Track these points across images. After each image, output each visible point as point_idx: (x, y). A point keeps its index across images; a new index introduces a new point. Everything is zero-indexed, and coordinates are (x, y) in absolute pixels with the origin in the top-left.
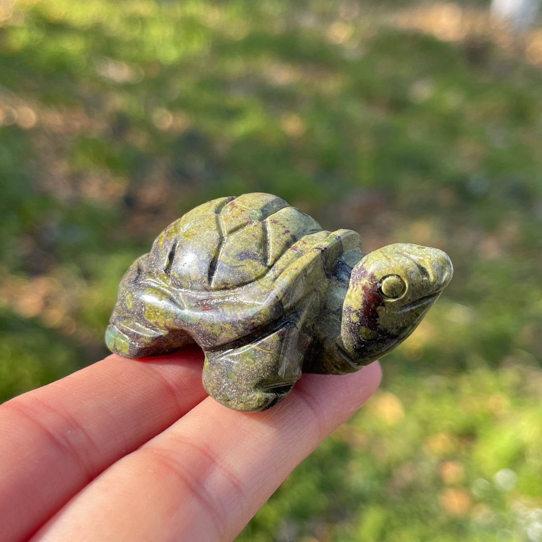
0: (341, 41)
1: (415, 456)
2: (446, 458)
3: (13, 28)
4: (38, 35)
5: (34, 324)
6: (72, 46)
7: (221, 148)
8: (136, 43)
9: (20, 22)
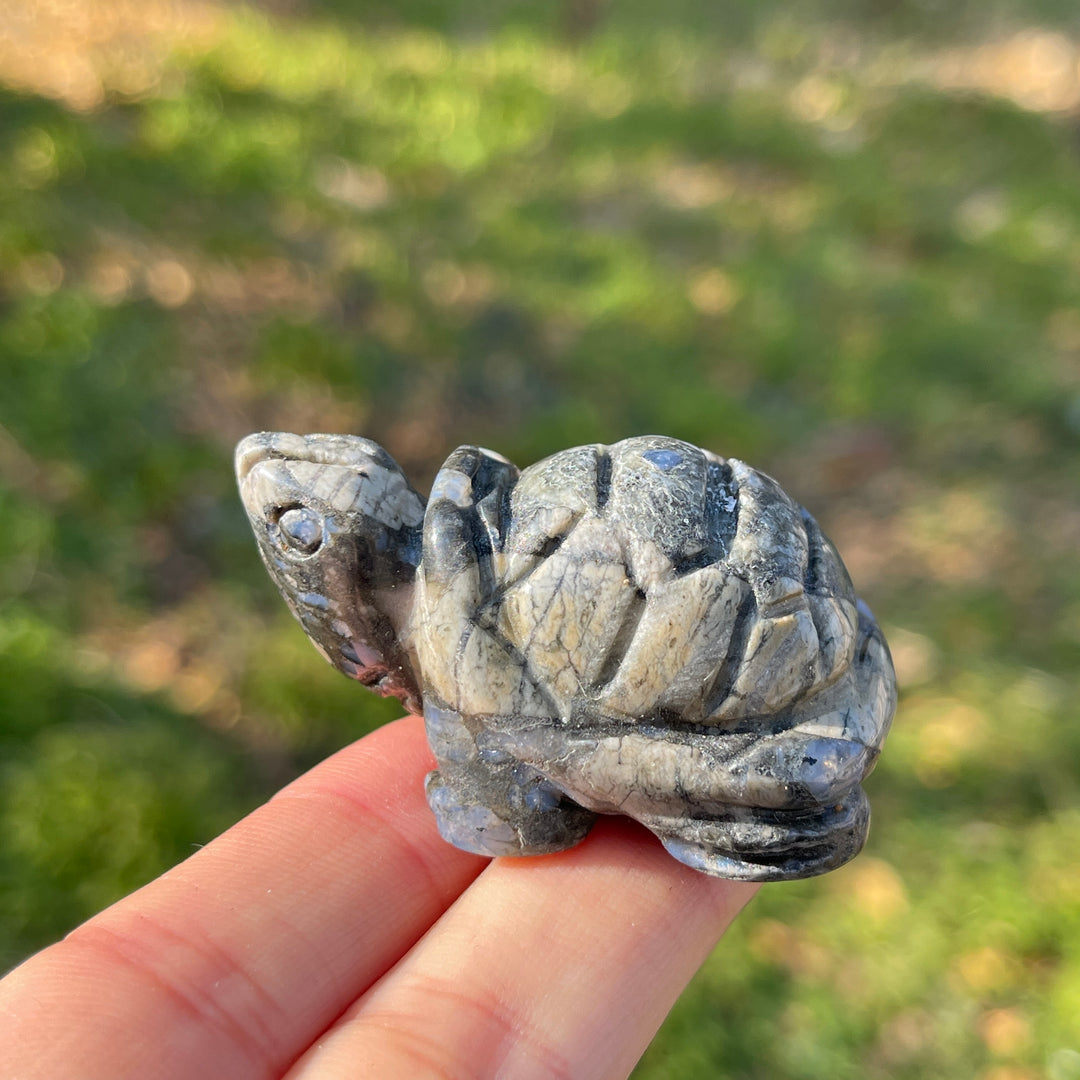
0: (818, 117)
1: (927, 996)
2: (996, 1001)
3: (159, 104)
4: (208, 118)
5: (152, 709)
6: (275, 138)
7: (558, 340)
8: (402, 130)
9: (177, 94)
